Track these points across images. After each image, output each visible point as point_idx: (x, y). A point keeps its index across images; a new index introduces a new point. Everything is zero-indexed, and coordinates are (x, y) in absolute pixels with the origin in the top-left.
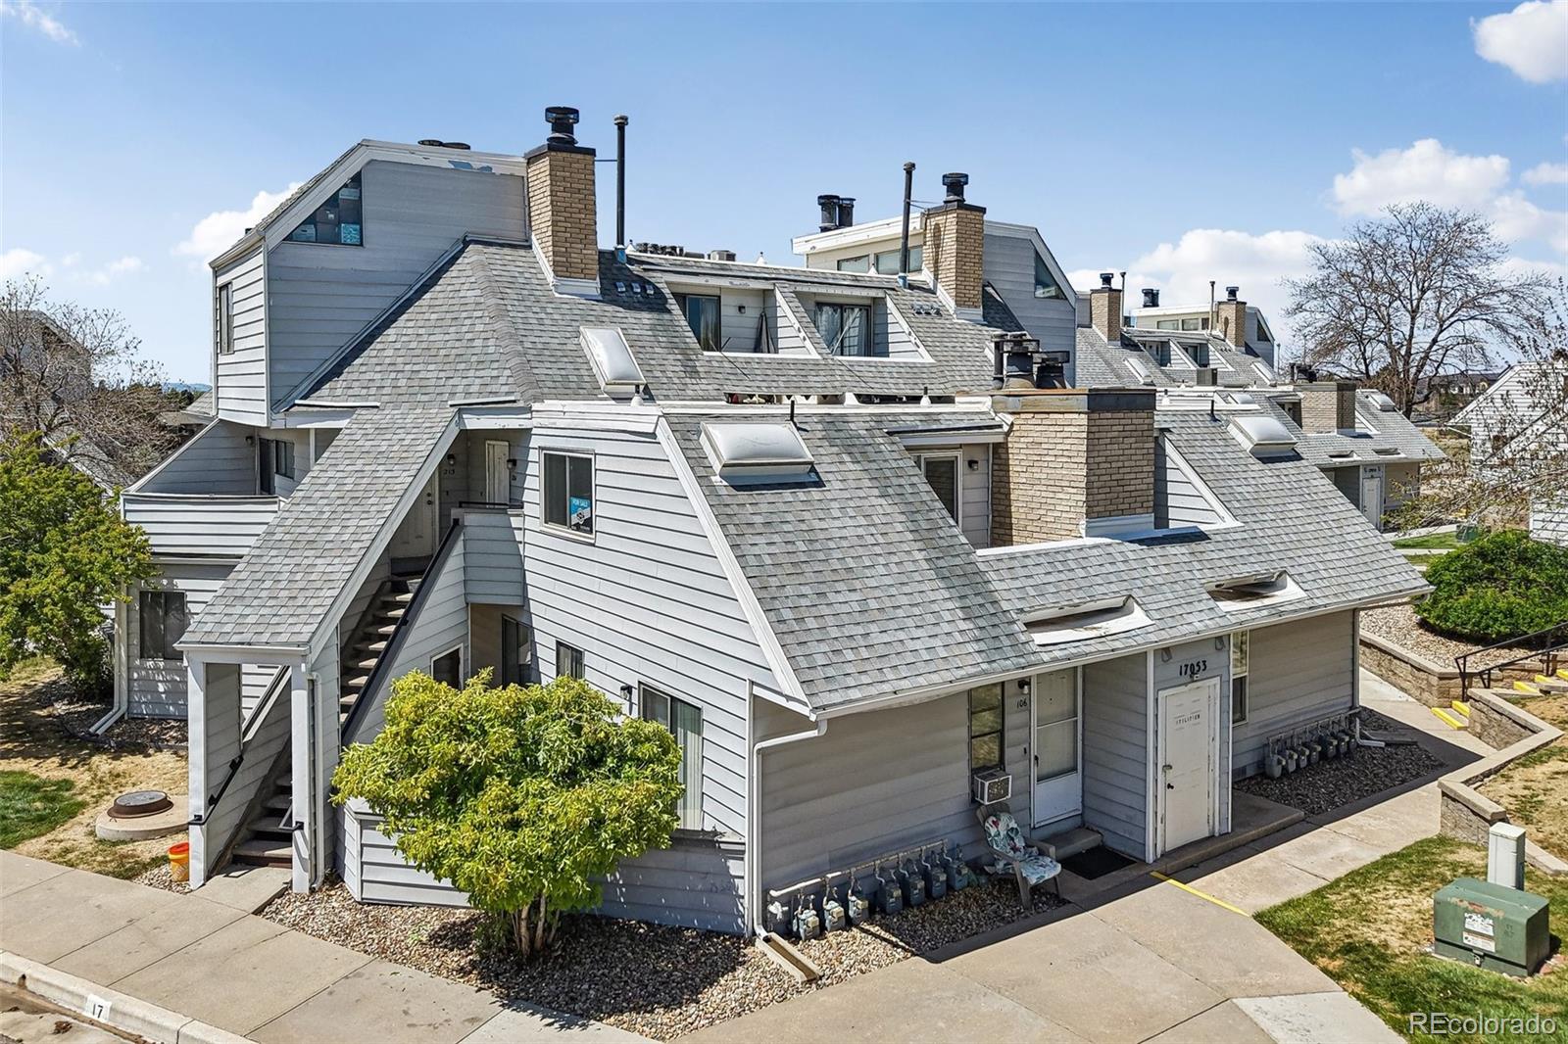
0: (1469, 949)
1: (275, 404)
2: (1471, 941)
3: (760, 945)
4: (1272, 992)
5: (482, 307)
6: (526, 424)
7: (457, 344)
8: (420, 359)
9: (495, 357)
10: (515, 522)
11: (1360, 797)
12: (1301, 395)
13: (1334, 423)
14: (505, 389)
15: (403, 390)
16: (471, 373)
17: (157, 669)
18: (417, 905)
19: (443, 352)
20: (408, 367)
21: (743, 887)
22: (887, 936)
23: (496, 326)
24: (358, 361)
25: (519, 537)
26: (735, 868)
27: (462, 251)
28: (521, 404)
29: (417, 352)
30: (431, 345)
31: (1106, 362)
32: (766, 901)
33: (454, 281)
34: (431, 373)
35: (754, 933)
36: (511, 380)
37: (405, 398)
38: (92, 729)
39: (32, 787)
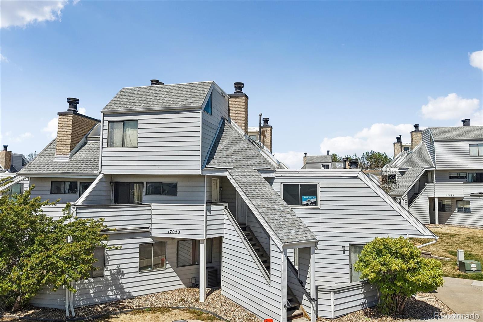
0: (472, 271)
1: (202, 167)
2: (472, 269)
6: (274, 176)
7: (242, 151)
9: (256, 155)
14: (265, 165)
15: (236, 164)
16: (253, 160)
17: (89, 283)
24: (216, 154)
27: (224, 122)
28: (272, 169)
34: (240, 159)
36: (265, 162)
37: (239, 167)
38: (68, 315)
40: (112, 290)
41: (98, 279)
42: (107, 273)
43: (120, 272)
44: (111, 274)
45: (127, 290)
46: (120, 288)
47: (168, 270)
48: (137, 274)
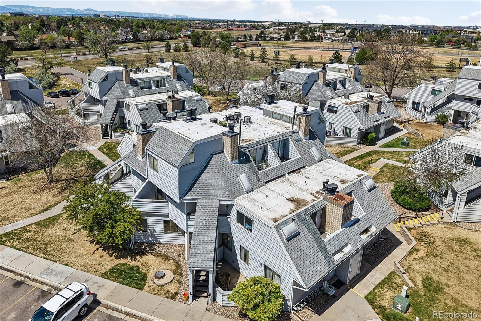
0: (398, 309)
1: (180, 198)
2: (398, 307)
3: (293, 314)
4: (369, 319)
5: (219, 173)
6: (233, 203)
7: (216, 183)
8: (208, 187)
9: (224, 187)
10: (229, 219)
11: (380, 258)
12: (369, 103)
13: (376, 111)
14: (228, 195)
15: (206, 195)
16: (220, 191)
17: (141, 233)
18: (230, 306)
19: (213, 185)
20: (206, 189)
21: (289, 305)
22: (310, 309)
23: (223, 179)
24: (195, 186)
25: (229, 221)
26: (288, 302)
27: (212, 157)
28: (232, 200)
29: (207, 185)
30: (210, 183)
31: (322, 93)
32: (293, 306)
33: (211, 166)
34: (211, 190)
35: (291, 311)
36: (229, 193)
37: (207, 197)
38: (130, 247)
39: (132, 269)
40: (151, 238)
41: (144, 232)
42: (149, 231)
43: (154, 231)
44: (150, 231)
45: (158, 240)
46: (155, 238)
47: (179, 235)
48: (163, 234)
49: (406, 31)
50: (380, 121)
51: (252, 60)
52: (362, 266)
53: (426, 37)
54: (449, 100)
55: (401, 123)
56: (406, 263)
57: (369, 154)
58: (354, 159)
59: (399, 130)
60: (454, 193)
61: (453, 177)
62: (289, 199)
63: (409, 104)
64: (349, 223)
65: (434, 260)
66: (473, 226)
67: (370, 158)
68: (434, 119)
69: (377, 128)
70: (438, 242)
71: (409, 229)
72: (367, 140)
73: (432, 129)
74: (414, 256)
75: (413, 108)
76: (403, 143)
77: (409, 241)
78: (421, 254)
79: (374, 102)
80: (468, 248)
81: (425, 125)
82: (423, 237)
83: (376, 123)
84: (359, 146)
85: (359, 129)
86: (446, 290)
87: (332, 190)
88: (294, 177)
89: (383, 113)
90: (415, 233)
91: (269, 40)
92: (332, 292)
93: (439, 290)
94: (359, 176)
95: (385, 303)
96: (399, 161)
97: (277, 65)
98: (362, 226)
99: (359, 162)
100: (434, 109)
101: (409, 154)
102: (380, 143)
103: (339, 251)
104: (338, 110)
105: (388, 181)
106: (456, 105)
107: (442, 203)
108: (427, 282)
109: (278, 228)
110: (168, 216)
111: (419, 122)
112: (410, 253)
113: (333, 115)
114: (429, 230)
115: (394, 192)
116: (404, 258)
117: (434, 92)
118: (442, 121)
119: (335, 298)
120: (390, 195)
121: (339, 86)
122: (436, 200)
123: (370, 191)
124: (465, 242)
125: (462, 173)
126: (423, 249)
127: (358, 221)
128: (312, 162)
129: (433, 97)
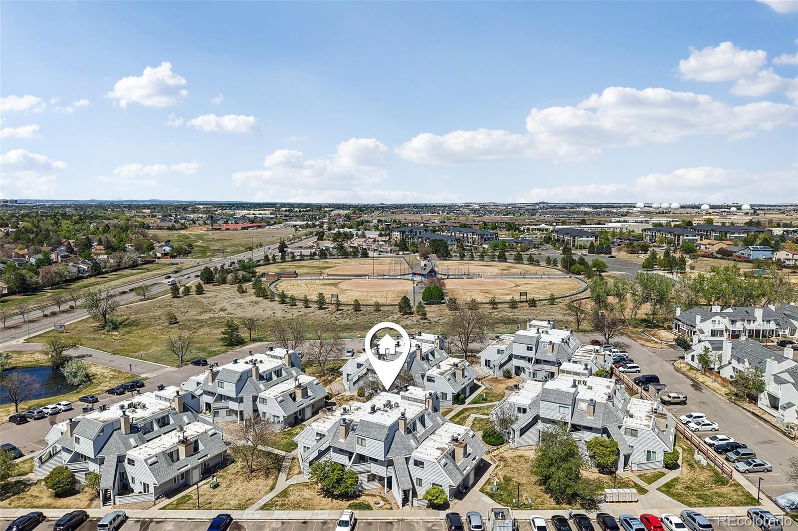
1: (384, 458)
2: (494, 490)
5: (401, 441)
7: (399, 447)
9: (405, 448)
11: (483, 472)
12: (455, 370)
13: (461, 376)
15: (397, 454)
16: (403, 451)
20: (396, 450)
22: (456, 499)
24: (390, 450)
25: (409, 466)
28: (409, 454)
31: (421, 366)
32: (449, 498)
33: (396, 438)
36: (407, 451)
39: (359, 503)
40: (360, 487)
43: (362, 483)
46: (362, 487)
47: (376, 482)
49: (464, 235)
50: (465, 384)
51: (307, 307)
52: (475, 478)
53: (487, 244)
54: (510, 358)
55: (479, 380)
56: (495, 472)
57: (462, 412)
58: (453, 417)
59: (479, 387)
60: (514, 431)
61: (512, 422)
62: (437, 449)
63: (483, 362)
64: (466, 456)
65: (507, 468)
66: (525, 448)
67: (464, 415)
68: (502, 374)
69: (464, 390)
70: (509, 459)
71: (494, 456)
72: (459, 400)
73: (502, 383)
74: (498, 468)
75: (486, 365)
76: (483, 399)
77: (495, 462)
78: (501, 467)
79: (459, 369)
80: (523, 459)
81: (495, 380)
82: (502, 459)
83: (463, 386)
84: (454, 406)
85: (453, 393)
86: (513, 479)
87: (456, 440)
88: (433, 436)
89: (466, 376)
90: (498, 457)
91: (300, 260)
92: (464, 491)
93: (510, 480)
94: (466, 430)
95: (488, 490)
96: (483, 414)
97: (339, 312)
98: (472, 456)
99: (457, 419)
100: (501, 366)
101: (488, 407)
102: (468, 401)
103: (465, 469)
104: (435, 379)
105: (479, 430)
106: (515, 362)
107: (509, 438)
108: (505, 478)
109: (439, 462)
110: (370, 472)
111: (492, 378)
112: (496, 467)
113: (432, 383)
114: (504, 454)
115: (483, 437)
116: (494, 470)
117: (499, 352)
118: (508, 375)
119: (466, 494)
120: (482, 439)
121: (430, 357)
122: (506, 437)
123: (472, 437)
124: (521, 456)
125: (517, 419)
126: (502, 464)
127: (470, 454)
128: (439, 426)
129: (500, 355)
